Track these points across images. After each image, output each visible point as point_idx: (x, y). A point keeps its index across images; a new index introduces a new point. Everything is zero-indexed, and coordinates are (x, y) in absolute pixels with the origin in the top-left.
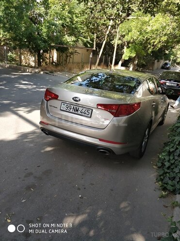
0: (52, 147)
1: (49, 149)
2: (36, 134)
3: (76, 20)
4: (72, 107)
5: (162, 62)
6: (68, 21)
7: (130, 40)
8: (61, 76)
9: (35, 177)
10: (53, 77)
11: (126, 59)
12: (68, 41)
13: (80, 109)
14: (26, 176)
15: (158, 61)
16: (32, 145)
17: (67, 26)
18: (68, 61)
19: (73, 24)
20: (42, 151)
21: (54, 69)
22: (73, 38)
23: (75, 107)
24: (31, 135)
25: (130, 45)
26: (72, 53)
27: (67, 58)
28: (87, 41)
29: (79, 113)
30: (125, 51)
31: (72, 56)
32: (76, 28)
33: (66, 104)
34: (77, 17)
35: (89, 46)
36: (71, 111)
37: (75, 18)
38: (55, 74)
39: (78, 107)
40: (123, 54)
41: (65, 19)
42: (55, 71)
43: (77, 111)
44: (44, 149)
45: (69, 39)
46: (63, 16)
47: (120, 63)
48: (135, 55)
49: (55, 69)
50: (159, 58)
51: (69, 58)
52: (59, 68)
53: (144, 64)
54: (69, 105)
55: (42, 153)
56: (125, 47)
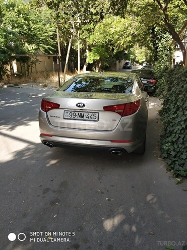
0: (55, 159)
1: (53, 162)
2: (32, 150)
3: (34, 27)
4: (77, 114)
5: (123, 62)
6: (26, 28)
7: (92, 44)
8: (27, 87)
9: (54, 192)
10: (19, 89)
11: (90, 63)
12: (30, 49)
13: (86, 114)
14: (44, 193)
15: (120, 62)
16: (34, 162)
17: (25, 34)
18: (30, 71)
19: (31, 31)
20: (48, 165)
21: (17, 81)
22: (34, 47)
23: (79, 113)
24: (27, 152)
25: (92, 48)
26: (33, 62)
27: (28, 69)
28: (49, 48)
29: (85, 118)
30: (87, 55)
31: (34, 65)
32: (35, 35)
33: (69, 112)
34: (34, 24)
35: (51, 53)
36: (76, 117)
37: (32, 25)
38: (21, 86)
39: (83, 113)
40: (86, 58)
41: (21, 27)
42: (20, 83)
43: (83, 116)
44: (48, 163)
45: (30, 47)
46: (19, 24)
47: (85, 67)
48: (99, 58)
49: (19, 81)
50: (120, 58)
51: (31, 67)
52: (23, 79)
53: (107, 66)
54: (73, 112)
55: (49, 167)
56: (87, 51)
